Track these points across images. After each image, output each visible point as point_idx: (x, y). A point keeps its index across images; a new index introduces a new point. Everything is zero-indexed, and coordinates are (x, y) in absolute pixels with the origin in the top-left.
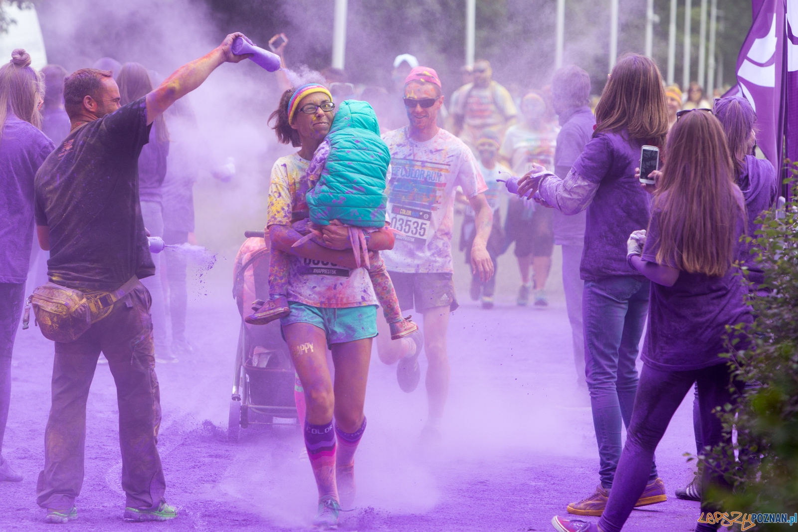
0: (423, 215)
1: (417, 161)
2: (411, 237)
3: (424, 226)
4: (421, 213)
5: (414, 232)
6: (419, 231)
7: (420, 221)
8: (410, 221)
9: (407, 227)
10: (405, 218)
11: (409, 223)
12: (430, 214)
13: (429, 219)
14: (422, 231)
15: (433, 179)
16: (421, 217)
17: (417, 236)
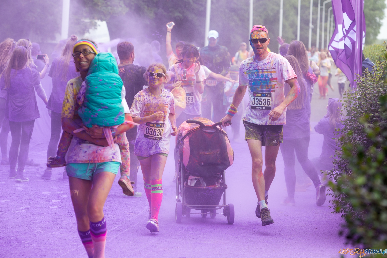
0: (267, 95)
1: (260, 70)
2: (263, 107)
3: (268, 100)
4: (266, 94)
5: (264, 104)
6: (266, 103)
7: (266, 98)
8: (262, 99)
9: (261, 102)
10: (259, 98)
11: (261, 100)
12: (271, 94)
13: (271, 97)
14: (268, 103)
15: (268, 77)
16: (267, 96)
17: (266, 106)
